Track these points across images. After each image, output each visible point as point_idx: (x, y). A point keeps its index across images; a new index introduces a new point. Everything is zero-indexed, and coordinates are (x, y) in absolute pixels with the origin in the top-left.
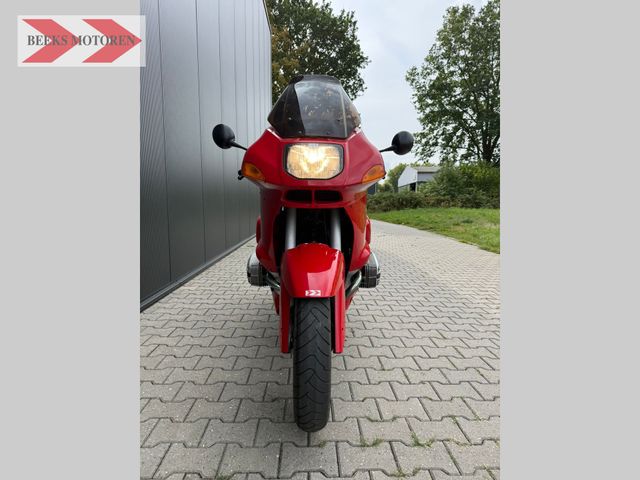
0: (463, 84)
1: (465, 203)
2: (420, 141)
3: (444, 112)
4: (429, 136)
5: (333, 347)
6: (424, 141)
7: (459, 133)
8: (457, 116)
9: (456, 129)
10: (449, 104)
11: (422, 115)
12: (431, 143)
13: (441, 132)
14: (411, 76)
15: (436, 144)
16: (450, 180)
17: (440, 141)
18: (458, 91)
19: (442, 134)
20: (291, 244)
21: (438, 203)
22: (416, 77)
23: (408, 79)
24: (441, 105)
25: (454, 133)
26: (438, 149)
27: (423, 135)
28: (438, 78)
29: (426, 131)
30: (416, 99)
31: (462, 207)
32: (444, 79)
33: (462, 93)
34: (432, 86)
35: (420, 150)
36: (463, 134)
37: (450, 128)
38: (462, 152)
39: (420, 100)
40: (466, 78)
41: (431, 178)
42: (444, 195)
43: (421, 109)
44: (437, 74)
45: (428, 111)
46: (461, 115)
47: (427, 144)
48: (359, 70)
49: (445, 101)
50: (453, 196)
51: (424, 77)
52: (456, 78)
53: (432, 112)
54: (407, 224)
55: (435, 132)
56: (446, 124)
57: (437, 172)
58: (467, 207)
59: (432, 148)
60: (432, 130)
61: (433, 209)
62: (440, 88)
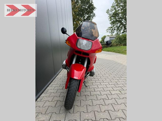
0: (122, 13)
1: (124, 45)
2: (110, 29)
3: (117, 21)
4: (113, 28)
5: (78, 90)
6: (111, 29)
7: (121, 26)
8: (120, 22)
9: (120, 25)
10: (118, 18)
11: (111, 22)
12: (113, 29)
13: (116, 26)
14: (108, 12)
15: (115, 30)
16: (119, 39)
17: (116, 29)
18: (120, 15)
19: (116, 27)
20: (74, 63)
21: (117, 45)
22: (109, 12)
23: (107, 12)
24: (116, 19)
25: (120, 26)
26: (115, 31)
27: (111, 27)
28: (115, 12)
29: (112, 26)
30: (109, 18)
31: (123, 46)
32: (116, 12)
33: (121, 15)
34: (113, 14)
35: (110, 32)
36: (122, 26)
37: (118, 25)
38: (122, 31)
39: (110, 18)
40: (123, 11)
41: (114, 39)
42: (118, 43)
43: (111, 20)
44: (114, 11)
45: (112, 21)
46: (121, 21)
47: (112, 30)
48: (94, 11)
49: (117, 18)
50: (121, 43)
51: (111, 12)
52: (120, 11)
53: (114, 21)
54: (111, 51)
55: (114, 26)
56: (117, 24)
57: (116, 37)
58: (125, 46)
59: (114, 31)
60: (113, 26)
61: (116, 47)
62: (115, 14)
